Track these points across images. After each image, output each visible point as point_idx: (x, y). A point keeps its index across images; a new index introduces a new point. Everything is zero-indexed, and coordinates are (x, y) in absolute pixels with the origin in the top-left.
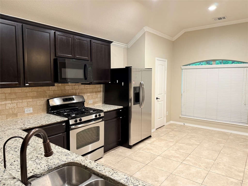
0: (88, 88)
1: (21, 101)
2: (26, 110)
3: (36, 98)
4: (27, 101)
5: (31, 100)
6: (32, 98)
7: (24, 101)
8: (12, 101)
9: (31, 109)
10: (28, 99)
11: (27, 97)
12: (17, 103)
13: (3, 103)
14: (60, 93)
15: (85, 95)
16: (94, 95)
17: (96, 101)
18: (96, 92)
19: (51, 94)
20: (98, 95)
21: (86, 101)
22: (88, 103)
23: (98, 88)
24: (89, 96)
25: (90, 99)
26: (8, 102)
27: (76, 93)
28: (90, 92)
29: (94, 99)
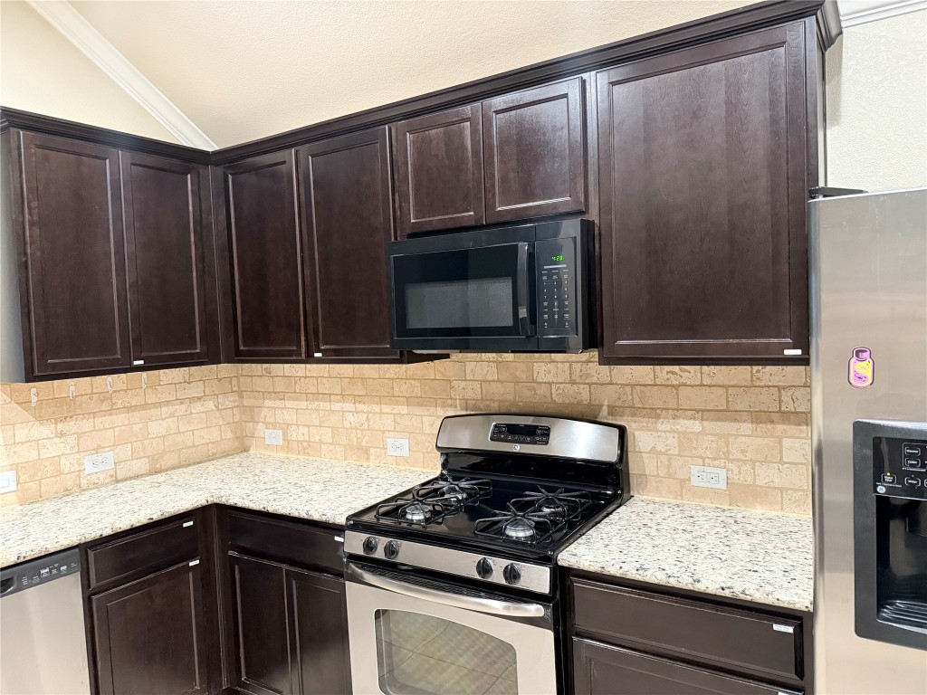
0: (684, 380)
1: (376, 408)
2: (390, 442)
3: (421, 405)
4: (395, 411)
5: (404, 409)
6: (409, 401)
7: (386, 409)
8: (357, 405)
9: (405, 442)
10: (397, 403)
11: (392, 398)
12: (368, 413)
13: (337, 406)
14: (510, 397)
15: (664, 425)
16: (737, 436)
17: (759, 483)
18: (760, 417)
19: (470, 395)
20: (780, 443)
21: (669, 466)
22: (689, 479)
23: (784, 388)
24: (693, 437)
25: (703, 459)
26: (348, 406)
27: (597, 402)
28: (703, 413)
29: (745, 462)
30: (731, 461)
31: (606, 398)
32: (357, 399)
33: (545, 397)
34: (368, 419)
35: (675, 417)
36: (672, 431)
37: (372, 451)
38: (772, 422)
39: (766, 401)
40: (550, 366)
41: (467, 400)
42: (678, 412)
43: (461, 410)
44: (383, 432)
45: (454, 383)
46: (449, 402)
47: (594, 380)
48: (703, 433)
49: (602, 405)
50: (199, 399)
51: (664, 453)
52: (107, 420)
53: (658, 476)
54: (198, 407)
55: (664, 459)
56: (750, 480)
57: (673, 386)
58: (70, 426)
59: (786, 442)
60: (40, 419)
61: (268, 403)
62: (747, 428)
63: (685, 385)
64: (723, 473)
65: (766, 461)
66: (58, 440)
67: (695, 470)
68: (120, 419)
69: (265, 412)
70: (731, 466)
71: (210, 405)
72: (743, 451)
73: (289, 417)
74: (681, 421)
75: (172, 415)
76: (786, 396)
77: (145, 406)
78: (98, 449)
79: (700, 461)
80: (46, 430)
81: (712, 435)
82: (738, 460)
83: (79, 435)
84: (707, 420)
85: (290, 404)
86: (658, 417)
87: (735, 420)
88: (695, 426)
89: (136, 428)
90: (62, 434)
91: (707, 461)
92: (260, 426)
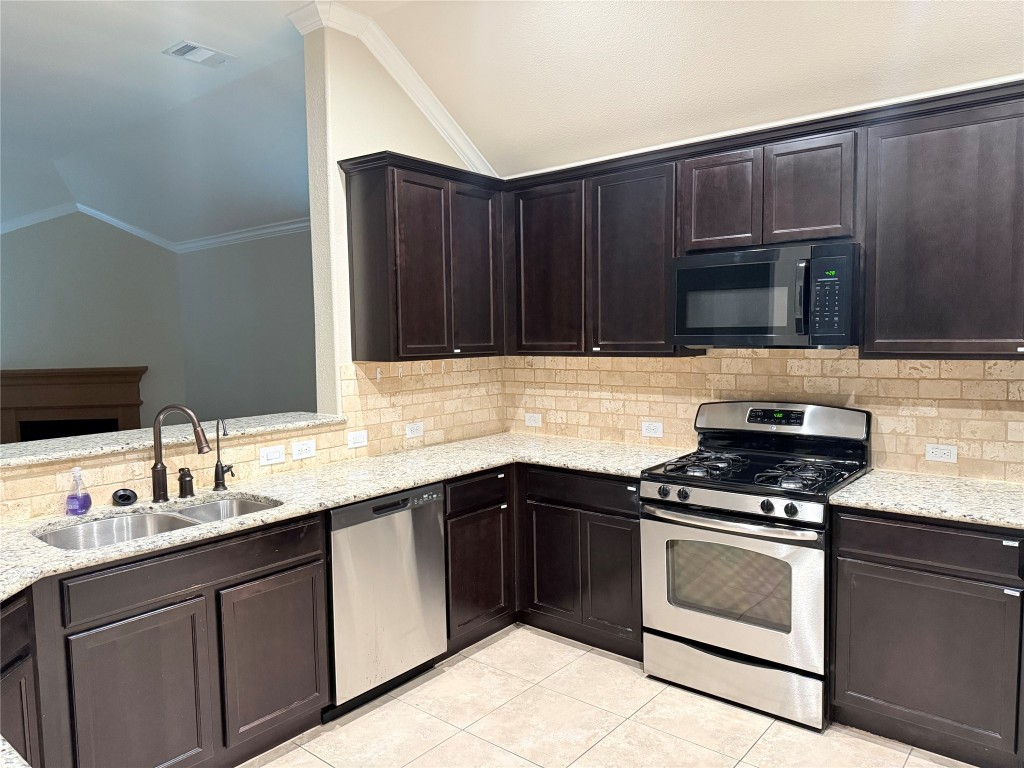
0: (923, 375)
1: (633, 396)
2: (644, 425)
3: (674, 394)
4: (650, 399)
5: (659, 398)
6: (665, 391)
7: (641, 397)
8: (614, 394)
9: (660, 426)
10: (653, 393)
11: (648, 388)
12: (625, 400)
13: (595, 395)
14: (764, 388)
15: (904, 411)
16: (968, 420)
17: (985, 457)
18: (988, 405)
19: (724, 386)
20: (1006, 426)
21: (907, 445)
22: (924, 455)
23: (1012, 381)
24: (929, 421)
25: (938, 438)
26: (606, 395)
27: (845, 393)
28: (940, 402)
29: (974, 441)
30: (962, 440)
31: (854, 389)
32: (614, 389)
33: (797, 388)
34: (624, 406)
35: (914, 405)
36: (911, 416)
37: (627, 432)
38: (1000, 409)
39: (996, 392)
40: (804, 362)
41: (721, 390)
42: (917, 400)
43: (715, 398)
44: (639, 416)
45: (710, 376)
46: (704, 392)
47: (844, 374)
48: (939, 417)
49: (850, 395)
50: (477, 385)
51: (904, 434)
52: (419, 397)
53: (896, 452)
54: (476, 392)
55: (903, 439)
56: (978, 456)
57: (915, 379)
58: (399, 400)
59: (1011, 425)
60: (382, 392)
61: (528, 391)
62: (977, 413)
63: (925, 378)
64: (954, 450)
65: (993, 440)
66: (391, 410)
67: (930, 448)
68: (428, 397)
69: (525, 398)
70: (962, 444)
71: (483, 390)
72: (973, 432)
73: (549, 403)
74: (920, 408)
75: (459, 397)
76: (1013, 388)
77: (443, 388)
78: (414, 420)
79: (935, 440)
80: (384, 401)
81: (948, 419)
82: (968, 440)
83: (404, 407)
84: (943, 407)
85: (549, 392)
86: (899, 404)
87: (968, 407)
88: (932, 412)
89: (437, 404)
90: (393, 406)
91: (941, 440)
92: (521, 411)
